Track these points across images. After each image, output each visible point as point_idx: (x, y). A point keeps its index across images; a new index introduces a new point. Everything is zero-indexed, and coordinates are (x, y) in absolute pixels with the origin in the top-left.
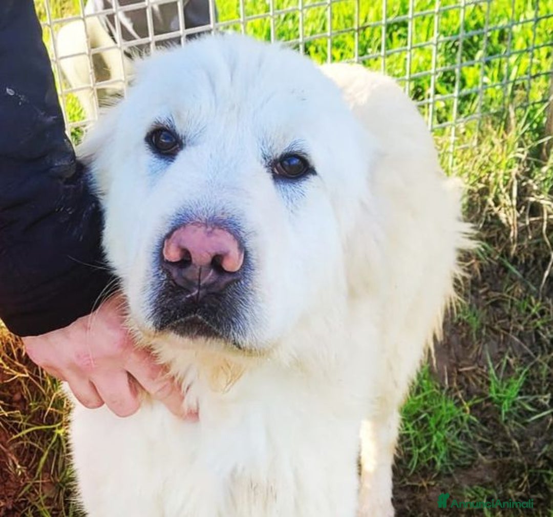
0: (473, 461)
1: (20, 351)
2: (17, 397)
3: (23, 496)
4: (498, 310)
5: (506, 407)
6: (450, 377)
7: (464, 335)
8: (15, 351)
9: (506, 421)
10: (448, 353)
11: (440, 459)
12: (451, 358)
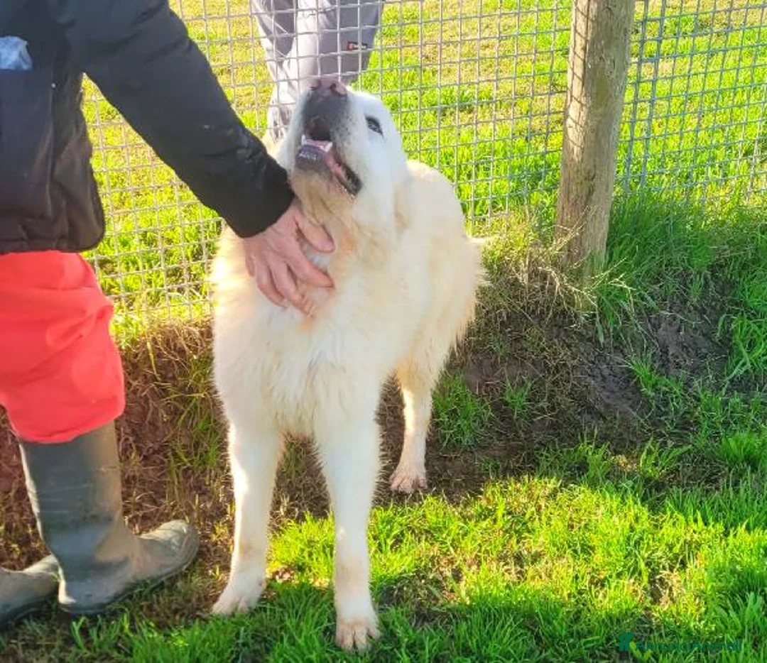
0: (490, 444)
1: (175, 345)
2: (170, 375)
3: (167, 442)
4: (518, 344)
5: (517, 410)
6: (480, 387)
7: (493, 360)
8: (172, 344)
9: (517, 420)
10: (481, 372)
11: (467, 440)
12: (483, 374)
